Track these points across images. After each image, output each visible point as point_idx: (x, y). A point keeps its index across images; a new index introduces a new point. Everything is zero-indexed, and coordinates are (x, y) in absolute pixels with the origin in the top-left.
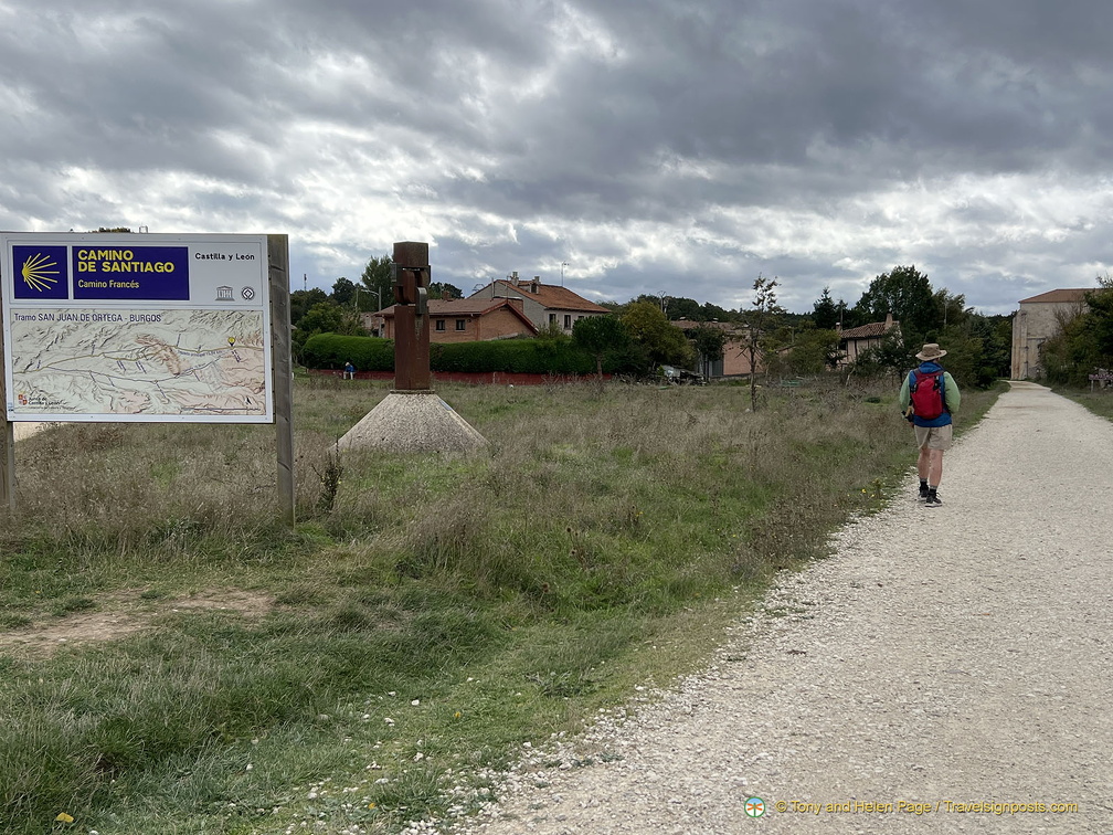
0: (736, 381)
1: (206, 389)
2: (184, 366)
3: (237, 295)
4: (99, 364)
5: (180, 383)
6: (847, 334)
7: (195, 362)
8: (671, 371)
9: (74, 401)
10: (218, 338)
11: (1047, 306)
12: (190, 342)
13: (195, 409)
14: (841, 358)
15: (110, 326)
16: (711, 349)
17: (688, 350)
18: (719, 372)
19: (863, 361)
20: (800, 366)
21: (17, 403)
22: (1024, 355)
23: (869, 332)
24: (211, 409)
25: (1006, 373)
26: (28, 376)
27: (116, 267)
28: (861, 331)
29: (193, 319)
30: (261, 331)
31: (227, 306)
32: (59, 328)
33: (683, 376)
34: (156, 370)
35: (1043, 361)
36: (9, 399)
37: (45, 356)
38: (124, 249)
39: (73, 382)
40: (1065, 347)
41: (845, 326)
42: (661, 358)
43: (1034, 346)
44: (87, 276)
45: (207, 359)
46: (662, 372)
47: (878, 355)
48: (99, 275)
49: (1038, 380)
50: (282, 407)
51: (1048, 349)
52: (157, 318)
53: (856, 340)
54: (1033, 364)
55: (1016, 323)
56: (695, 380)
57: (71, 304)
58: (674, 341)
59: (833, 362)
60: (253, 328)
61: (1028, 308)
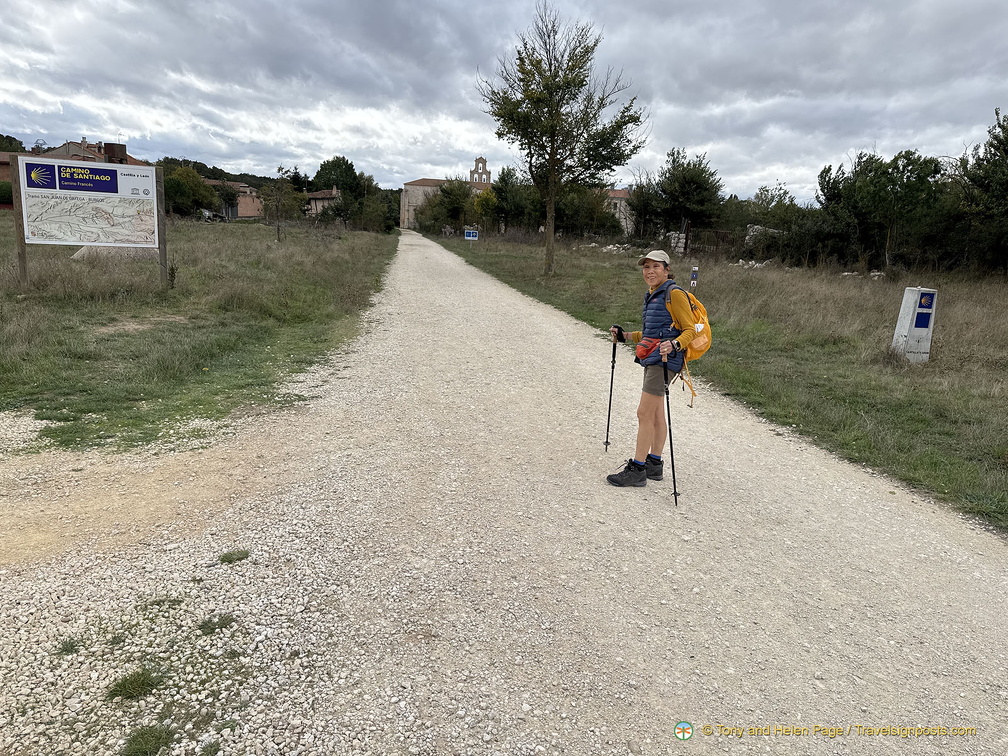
0: (248, 220)
1: (127, 232)
2: (116, 222)
3: (141, 192)
4: (74, 220)
5: (114, 229)
6: (310, 195)
7: (121, 220)
8: (207, 213)
9: (61, 235)
10: (132, 211)
11: (418, 188)
12: (119, 211)
13: (122, 241)
14: (308, 210)
15: (79, 203)
16: (230, 200)
17: (217, 201)
18: (235, 214)
19: (324, 213)
20: (284, 213)
21: (30, 236)
22: (407, 215)
23: (323, 196)
24: (129, 241)
25: (398, 224)
26: (36, 223)
27: (81, 176)
28: (318, 194)
29: (120, 202)
30: (153, 208)
31: (137, 197)
32: (52, 202)
33: (215, 216)
34: (102, 223)
35: (416, 218)
36: (26, 234)
37: (44, 214)
38: (85, 168)
39: (60, 227)
40: (429, 213)
41: (309, 191)
42: (199, 204)
43: (412, 209)
44: (66, 179)
45: (127, 219)
46: (201, 213)
47: (333, 210)
48: (72, 179)
49: (414, 229)
50: (162, 241)
51: (419, 212)
52: (102, 200)
53: (316, 199)
54: (411, 220)
55: (403, 194)
56: (222, 219)
57: (58, 191)
58: (207, 194)
59: (304, 212)
60: (149, 207)
61: (408, 187)
